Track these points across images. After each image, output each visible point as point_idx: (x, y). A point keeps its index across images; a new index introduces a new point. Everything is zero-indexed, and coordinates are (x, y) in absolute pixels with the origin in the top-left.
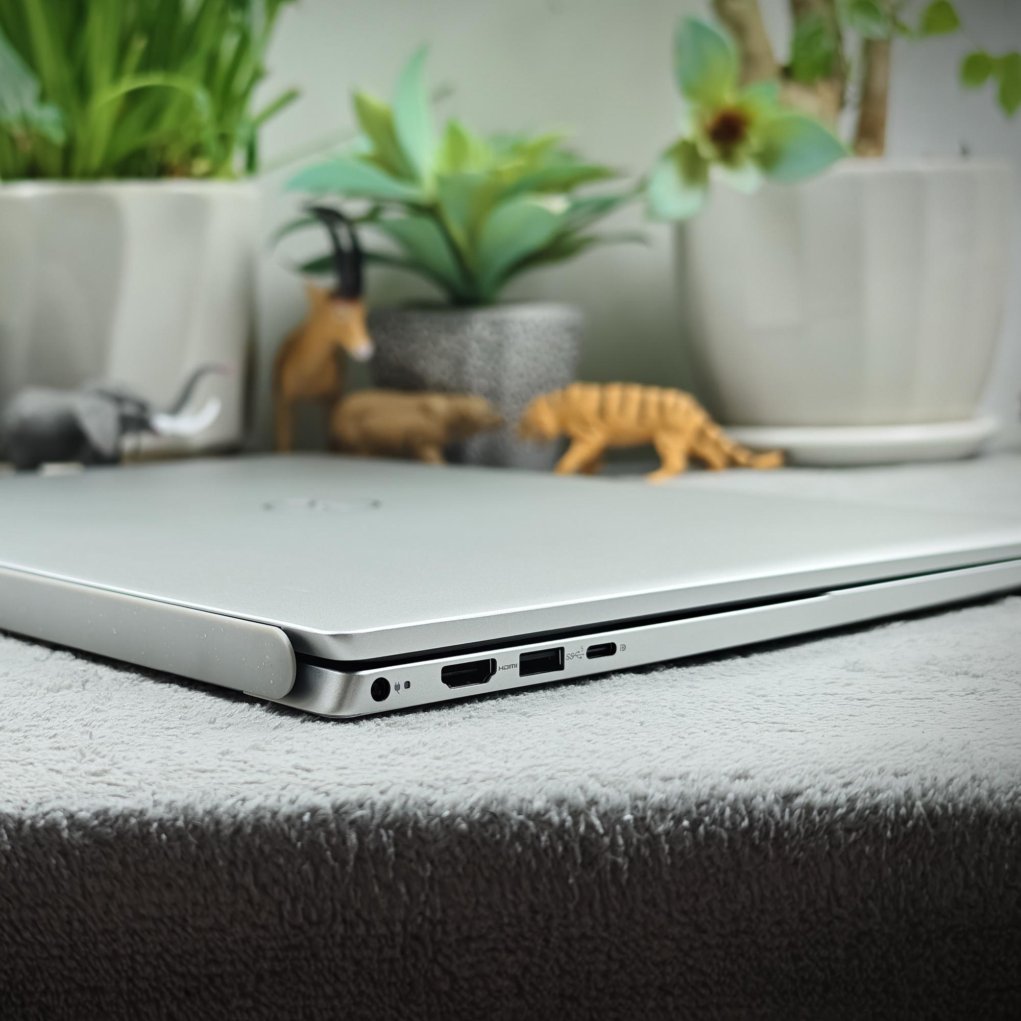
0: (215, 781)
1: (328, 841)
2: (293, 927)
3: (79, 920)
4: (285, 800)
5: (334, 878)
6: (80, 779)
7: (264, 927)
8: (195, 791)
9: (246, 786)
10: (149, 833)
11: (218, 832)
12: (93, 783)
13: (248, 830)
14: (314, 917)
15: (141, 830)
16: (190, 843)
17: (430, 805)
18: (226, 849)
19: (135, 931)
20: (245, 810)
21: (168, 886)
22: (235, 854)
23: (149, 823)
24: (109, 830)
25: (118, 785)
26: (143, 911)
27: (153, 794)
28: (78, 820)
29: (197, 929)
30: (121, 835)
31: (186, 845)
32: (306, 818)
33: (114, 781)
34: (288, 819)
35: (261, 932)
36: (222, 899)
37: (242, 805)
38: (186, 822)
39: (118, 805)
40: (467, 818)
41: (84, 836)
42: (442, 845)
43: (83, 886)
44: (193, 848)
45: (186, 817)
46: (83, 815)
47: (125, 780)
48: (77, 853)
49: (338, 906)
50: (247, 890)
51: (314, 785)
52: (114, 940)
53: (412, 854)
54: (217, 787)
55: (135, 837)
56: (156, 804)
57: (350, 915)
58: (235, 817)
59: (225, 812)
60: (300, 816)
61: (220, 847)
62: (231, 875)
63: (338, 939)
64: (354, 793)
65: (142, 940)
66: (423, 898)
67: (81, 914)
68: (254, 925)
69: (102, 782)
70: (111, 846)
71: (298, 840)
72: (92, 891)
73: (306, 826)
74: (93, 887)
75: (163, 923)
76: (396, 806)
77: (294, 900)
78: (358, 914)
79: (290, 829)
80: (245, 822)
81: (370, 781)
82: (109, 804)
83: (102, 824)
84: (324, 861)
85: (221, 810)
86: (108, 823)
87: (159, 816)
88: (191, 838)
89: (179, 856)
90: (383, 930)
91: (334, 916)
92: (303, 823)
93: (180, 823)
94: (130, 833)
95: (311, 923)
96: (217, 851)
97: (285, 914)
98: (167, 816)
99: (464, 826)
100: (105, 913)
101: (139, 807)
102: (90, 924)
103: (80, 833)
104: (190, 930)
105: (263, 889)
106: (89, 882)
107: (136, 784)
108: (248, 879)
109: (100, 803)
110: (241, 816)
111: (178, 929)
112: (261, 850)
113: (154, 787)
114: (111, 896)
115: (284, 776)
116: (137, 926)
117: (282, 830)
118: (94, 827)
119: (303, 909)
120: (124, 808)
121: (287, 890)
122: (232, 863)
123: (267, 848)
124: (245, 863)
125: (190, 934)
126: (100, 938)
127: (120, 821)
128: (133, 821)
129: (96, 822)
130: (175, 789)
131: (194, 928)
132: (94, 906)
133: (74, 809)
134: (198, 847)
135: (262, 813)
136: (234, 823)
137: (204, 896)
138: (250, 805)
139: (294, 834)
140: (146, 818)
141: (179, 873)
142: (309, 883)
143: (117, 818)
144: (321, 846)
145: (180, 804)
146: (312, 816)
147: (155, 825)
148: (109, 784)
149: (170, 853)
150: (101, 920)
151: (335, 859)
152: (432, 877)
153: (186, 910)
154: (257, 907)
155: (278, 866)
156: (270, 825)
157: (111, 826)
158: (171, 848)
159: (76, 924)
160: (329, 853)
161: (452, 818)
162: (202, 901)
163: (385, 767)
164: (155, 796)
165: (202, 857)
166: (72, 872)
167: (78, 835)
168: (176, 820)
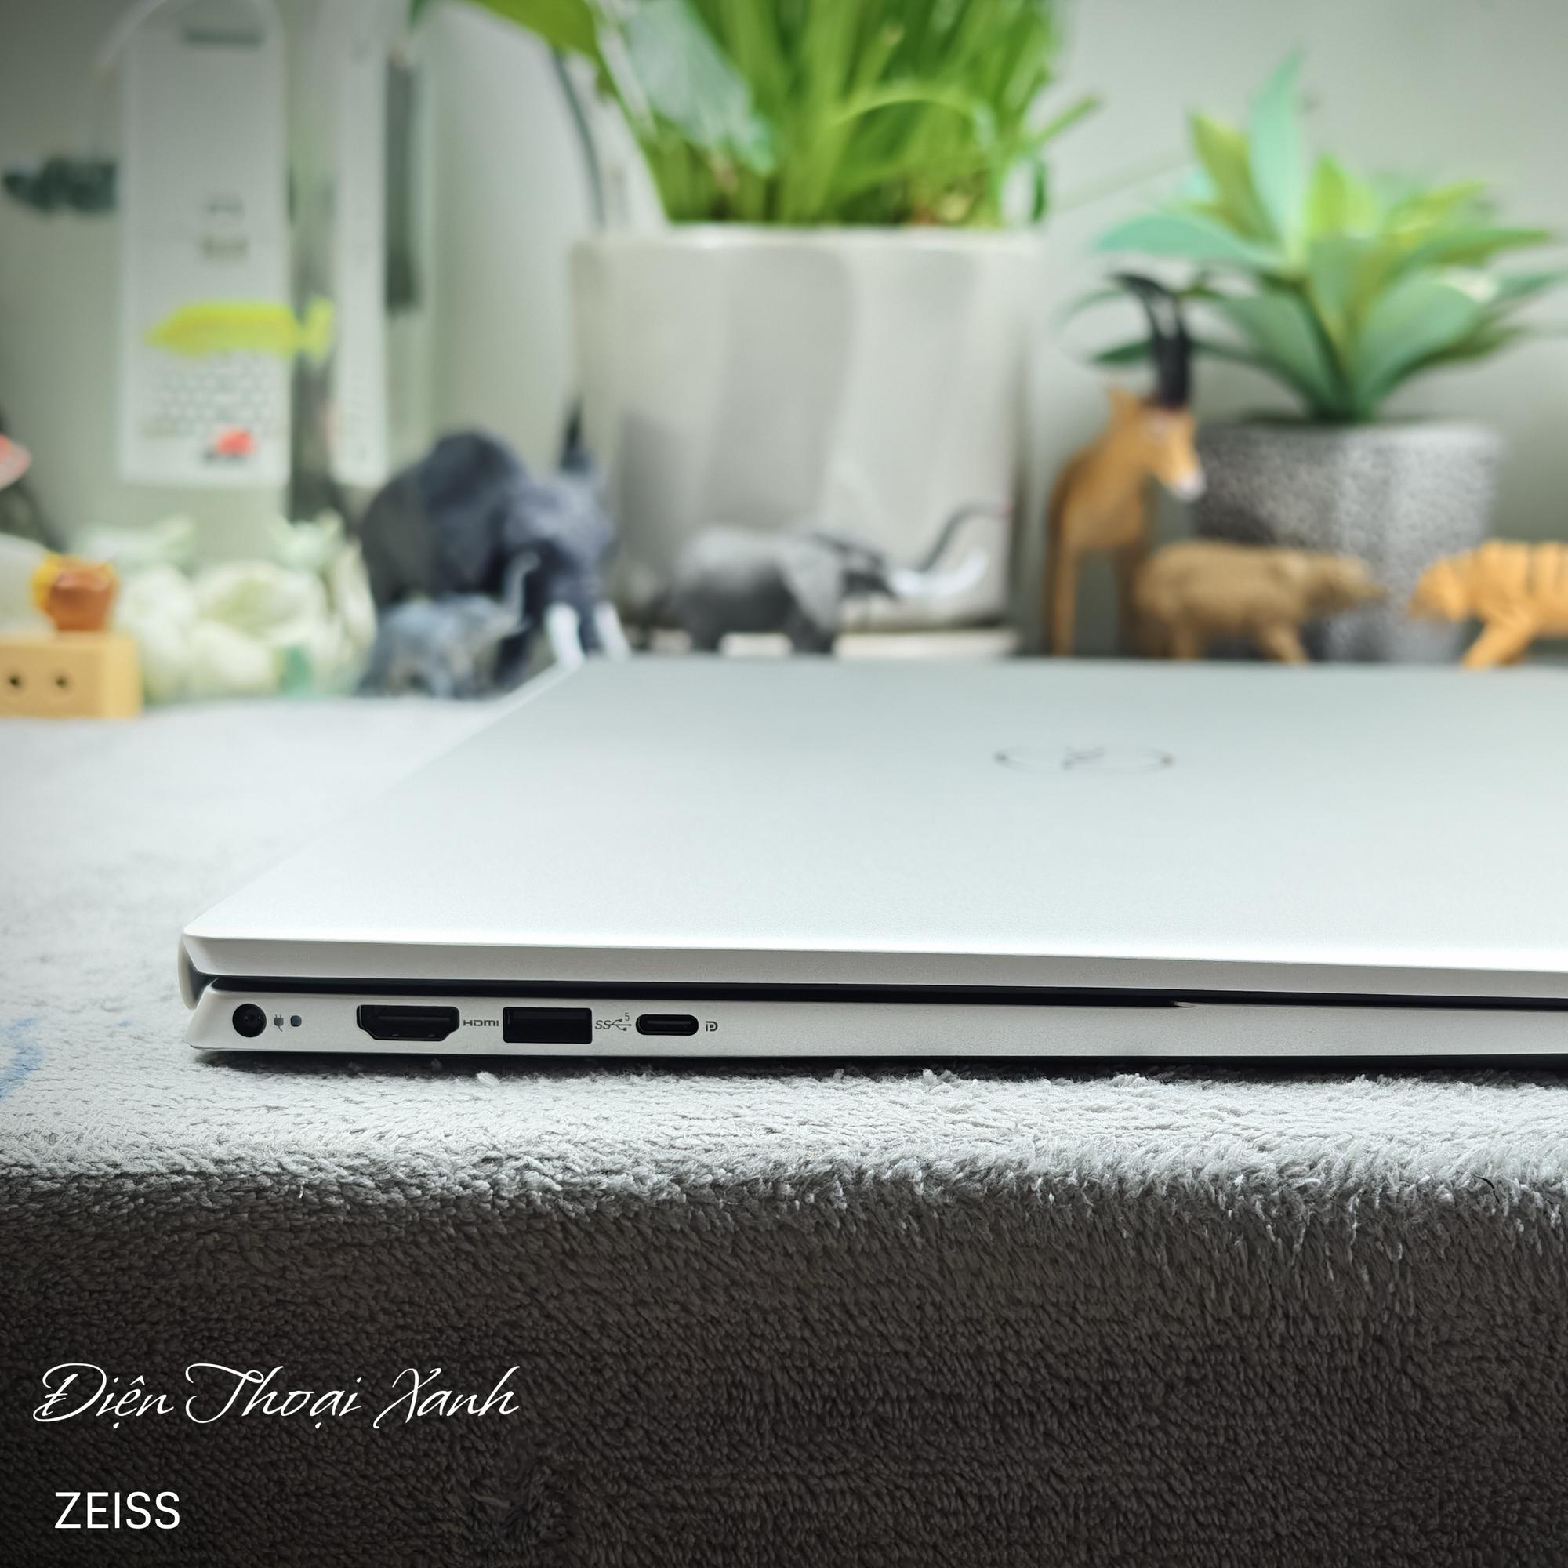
0: (1115, 1123)
1: (1266, 1211)
2: (1218, 1321)
3: (933, 1304)
4: (1210, 1153)
5: (1274, 1259)
6: (935, 1115)
7: (1180, 1321)
8: (1091, 1138)
9: (1158, 1132)
10: (1030, 1191)
11: (1122, 1192)
12: (954, 1123)
13: (1162, 1191)
14: (1247, 1309)
15: (1020, 1188)
16: (1085, 1205)
17: (1404, 1166)
18: (1132, 1217)
19: (1007, 1321)
20: (1158, 1167)
21: (1054, 1262)
22: (1144, 1223)
23: (1030, 1179)
24: (978, 1186)
25: (987, 1127)
26: (1019, 1295)
27: (1036, 1139)
28: (936, 1170)
29: (1092, 1321)
30: (993, 1193)
31: (1079, 1209)
32: (1239, 1180)
33: (982, 1121)
34: (1215, 1178)
35: (1176, 1328)
36: (1125, 1282)
37: (1154, 1158)
38: (1081, 1180)
39: (990, 1154)
40: (1452, 1186)
41: (944, 1192)
42: (1418, 1219)
43: (941, 1260)
44: (1090, 1212)
45: (1079, 1172)
46: (945, 1165)
47: (995, 1120)
48: (935, 1215)
49: (1279, 1296)
50: (1159, 1270)
51: (1246, 1133)
52: (979, 1333)
53: (1379, 1230)
54: (1120, 1132)
55: (1011, 1195)
56: (1040, 1153)
57: (1294, 1308)
58: (1144, 1173)
59: (1130, 1167)
60: (1231, 1176)
61: (1123, 1212)
62: (1139, 1252)
63: (1277, 1339)
64: (1303, 1148)
65: (1017, 1333)
66: (1391, 1287)
67: (938, 1298)
68: (1166, 1317)
69: (964, 1121)
70: (980, 1209)
71: (1227, 1208)
72: (952, 1266)
73: (1239, 1189)
74: (955, 1262)
75: (1044, 1310)
76: (1358, 1166)
77: (1220, 1286)
78: (1305, 1307)
79: (1216, 1193)
80: (1157, 1181)
81: (1322, 1132)
82: (977, 1152)
83: (968, 1177)
84: (1264, 1236)
85: (1126, 1164)
86: (977, 1177)
87: (1045, 1171)
88: (1086, 1199)
89: (1070, 1223)
90: (1337, 1329)
91: (1273, 1307)
92: (1234, 1186)
93: (1072, 1179)
94: (1006, 1191)
95: (1242, 1317)
96: (1121, 1218)
97: (1208, 1304)
98: (1053, 1170)
99: (1449, 1196)
100: (968, 1297)
101: (1017, 1157)
102: (949, 1310)
103: (940, 1188)
104: (1081, 1321)
105: (1180, 1270)
106: (949, 1255)
107: (1012, 1126)
108: (1161, 1256)
109: (966, 1150)
110: (1153, 1172)
111: (1066, 1321)
112: (1179, 1219)
113: (1035, 1130)
114: (978, 1274)
115: (1207, 1121)
116: (1012, 1316)
117: (1207, 1192)
118: (958, 1181)
119: (1231, 1299)
120: (998, 1158)
121: (1212, 1273)
122: (1139, 1234)
123: (1187, 1216)
124: (1157, 1235)
125: (1080, 1326)
126: (961, 1329)
127: (993, 1175)
128: (1010, 1175)
129: (961, 1175)
130: (1063, 1135)
131: (1085, 1319)
132: (954, 1286)
133: (931, 1156)
134: (1094, 1211)
135: (1180, 1169)
136: (1143, 1182)
137: (1101, 1277)
138: (1164, 1159)
139: (1222, 1199)
140: (1027, 1171)
141: (1069, 1246)
142: (1241, 1264)
143: (990, 1169)
144: (1257, 1216)
145: (1072, 1155)
146: (1248, 1177)
147: (1040, 1181)
148: (976, 1125)
149: (1057, 1218)
150: (964, 1305)
151: (1277, 1235)
152: (1403, 1261)
153: (1076, 1294)
154: (1170, 1294)
155: (1202, 1241)
156: (1192, 1186)
157: (981, 1181)
158: (1059, 1211)
159: (929, 1309)
160: (1269, 1226)
161: (1433, 1185)
162: (1098, 1284)
163: (1340, 1114)
164: (1038, 1143)
165: (1100, 1226)
166: (928, 1240)
167: (937, 1191)
168: (1067, 1175)
